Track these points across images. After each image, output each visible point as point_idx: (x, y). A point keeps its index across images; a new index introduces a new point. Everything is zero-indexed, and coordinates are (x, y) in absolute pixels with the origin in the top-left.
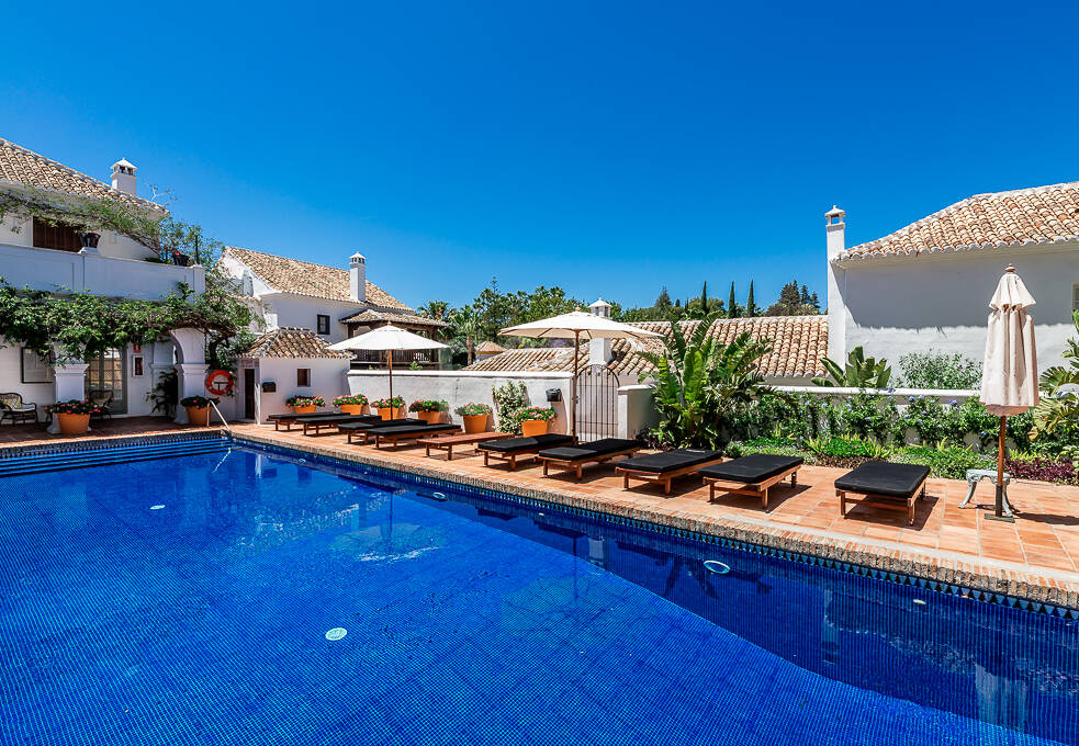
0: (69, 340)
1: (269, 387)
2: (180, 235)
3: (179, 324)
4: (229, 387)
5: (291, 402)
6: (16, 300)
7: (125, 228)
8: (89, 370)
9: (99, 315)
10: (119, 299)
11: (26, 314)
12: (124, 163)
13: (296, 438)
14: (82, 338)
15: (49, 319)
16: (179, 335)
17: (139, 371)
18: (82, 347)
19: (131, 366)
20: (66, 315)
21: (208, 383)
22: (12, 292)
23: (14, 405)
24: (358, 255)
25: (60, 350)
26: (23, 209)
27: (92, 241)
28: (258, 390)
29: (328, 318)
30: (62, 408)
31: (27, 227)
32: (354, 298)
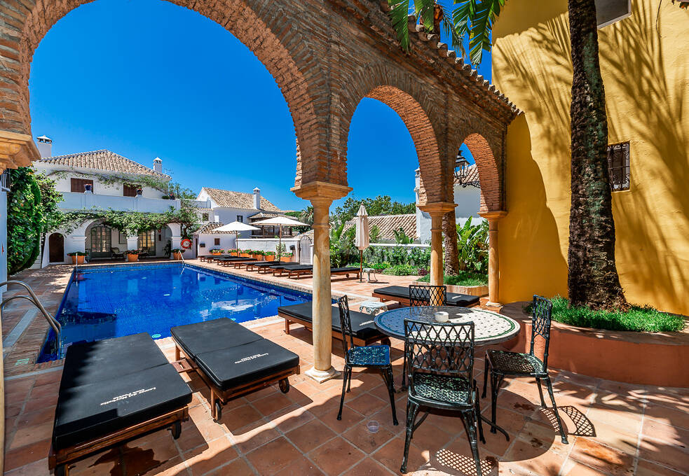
0: (130, 229)
1: (203, 245)
2: (173, 188)
3: (170, 221)
4: (190, 245)
5: (211, 251)
6: (114, 215)
7: (153, 186)
8: (139, 240)
9: (141, 219)
10: (148, 213)
11: (117, 220)
12: (158, 159)
13: (214, 266)
14: (135, 228)
15: (125, 221)
16: (170, 225)
17: (160, 239)
18: (136, 231)
19: (157, 237)
20: (130, 219)
21: (182, 243)
22: (113, 212)
23: (116, 252)
24: (257, 189)
25: (128, 232)
26: (120, 181)
27: (140, 192)
28: (198, 246)
29: (242, 217)
30: (128, 252)
31: (122, 187)
32: (255, 208)
